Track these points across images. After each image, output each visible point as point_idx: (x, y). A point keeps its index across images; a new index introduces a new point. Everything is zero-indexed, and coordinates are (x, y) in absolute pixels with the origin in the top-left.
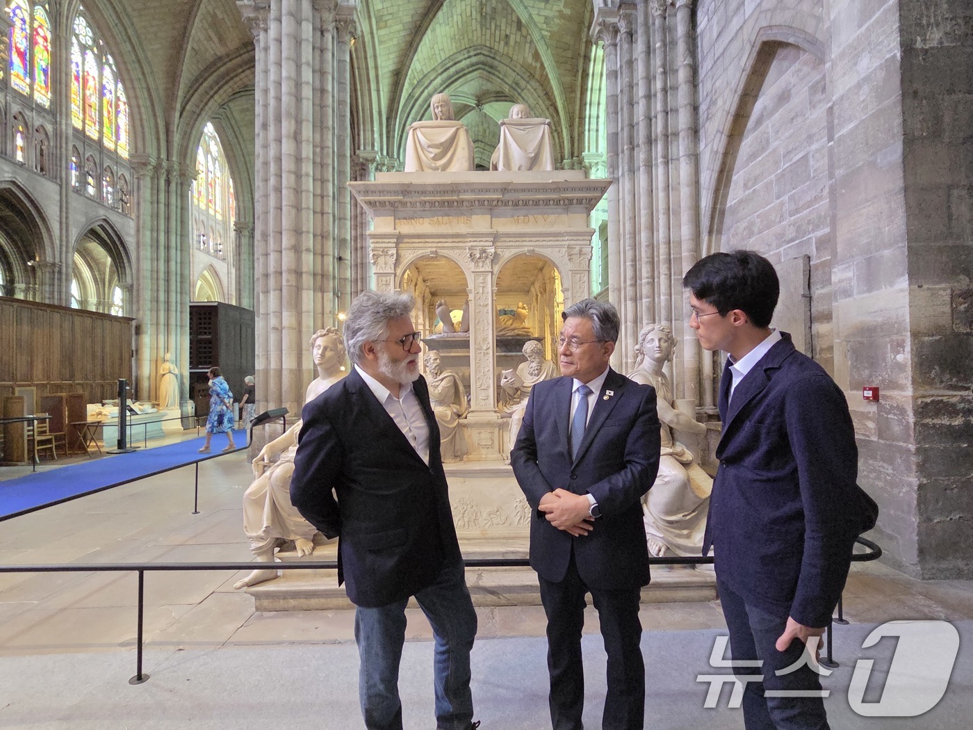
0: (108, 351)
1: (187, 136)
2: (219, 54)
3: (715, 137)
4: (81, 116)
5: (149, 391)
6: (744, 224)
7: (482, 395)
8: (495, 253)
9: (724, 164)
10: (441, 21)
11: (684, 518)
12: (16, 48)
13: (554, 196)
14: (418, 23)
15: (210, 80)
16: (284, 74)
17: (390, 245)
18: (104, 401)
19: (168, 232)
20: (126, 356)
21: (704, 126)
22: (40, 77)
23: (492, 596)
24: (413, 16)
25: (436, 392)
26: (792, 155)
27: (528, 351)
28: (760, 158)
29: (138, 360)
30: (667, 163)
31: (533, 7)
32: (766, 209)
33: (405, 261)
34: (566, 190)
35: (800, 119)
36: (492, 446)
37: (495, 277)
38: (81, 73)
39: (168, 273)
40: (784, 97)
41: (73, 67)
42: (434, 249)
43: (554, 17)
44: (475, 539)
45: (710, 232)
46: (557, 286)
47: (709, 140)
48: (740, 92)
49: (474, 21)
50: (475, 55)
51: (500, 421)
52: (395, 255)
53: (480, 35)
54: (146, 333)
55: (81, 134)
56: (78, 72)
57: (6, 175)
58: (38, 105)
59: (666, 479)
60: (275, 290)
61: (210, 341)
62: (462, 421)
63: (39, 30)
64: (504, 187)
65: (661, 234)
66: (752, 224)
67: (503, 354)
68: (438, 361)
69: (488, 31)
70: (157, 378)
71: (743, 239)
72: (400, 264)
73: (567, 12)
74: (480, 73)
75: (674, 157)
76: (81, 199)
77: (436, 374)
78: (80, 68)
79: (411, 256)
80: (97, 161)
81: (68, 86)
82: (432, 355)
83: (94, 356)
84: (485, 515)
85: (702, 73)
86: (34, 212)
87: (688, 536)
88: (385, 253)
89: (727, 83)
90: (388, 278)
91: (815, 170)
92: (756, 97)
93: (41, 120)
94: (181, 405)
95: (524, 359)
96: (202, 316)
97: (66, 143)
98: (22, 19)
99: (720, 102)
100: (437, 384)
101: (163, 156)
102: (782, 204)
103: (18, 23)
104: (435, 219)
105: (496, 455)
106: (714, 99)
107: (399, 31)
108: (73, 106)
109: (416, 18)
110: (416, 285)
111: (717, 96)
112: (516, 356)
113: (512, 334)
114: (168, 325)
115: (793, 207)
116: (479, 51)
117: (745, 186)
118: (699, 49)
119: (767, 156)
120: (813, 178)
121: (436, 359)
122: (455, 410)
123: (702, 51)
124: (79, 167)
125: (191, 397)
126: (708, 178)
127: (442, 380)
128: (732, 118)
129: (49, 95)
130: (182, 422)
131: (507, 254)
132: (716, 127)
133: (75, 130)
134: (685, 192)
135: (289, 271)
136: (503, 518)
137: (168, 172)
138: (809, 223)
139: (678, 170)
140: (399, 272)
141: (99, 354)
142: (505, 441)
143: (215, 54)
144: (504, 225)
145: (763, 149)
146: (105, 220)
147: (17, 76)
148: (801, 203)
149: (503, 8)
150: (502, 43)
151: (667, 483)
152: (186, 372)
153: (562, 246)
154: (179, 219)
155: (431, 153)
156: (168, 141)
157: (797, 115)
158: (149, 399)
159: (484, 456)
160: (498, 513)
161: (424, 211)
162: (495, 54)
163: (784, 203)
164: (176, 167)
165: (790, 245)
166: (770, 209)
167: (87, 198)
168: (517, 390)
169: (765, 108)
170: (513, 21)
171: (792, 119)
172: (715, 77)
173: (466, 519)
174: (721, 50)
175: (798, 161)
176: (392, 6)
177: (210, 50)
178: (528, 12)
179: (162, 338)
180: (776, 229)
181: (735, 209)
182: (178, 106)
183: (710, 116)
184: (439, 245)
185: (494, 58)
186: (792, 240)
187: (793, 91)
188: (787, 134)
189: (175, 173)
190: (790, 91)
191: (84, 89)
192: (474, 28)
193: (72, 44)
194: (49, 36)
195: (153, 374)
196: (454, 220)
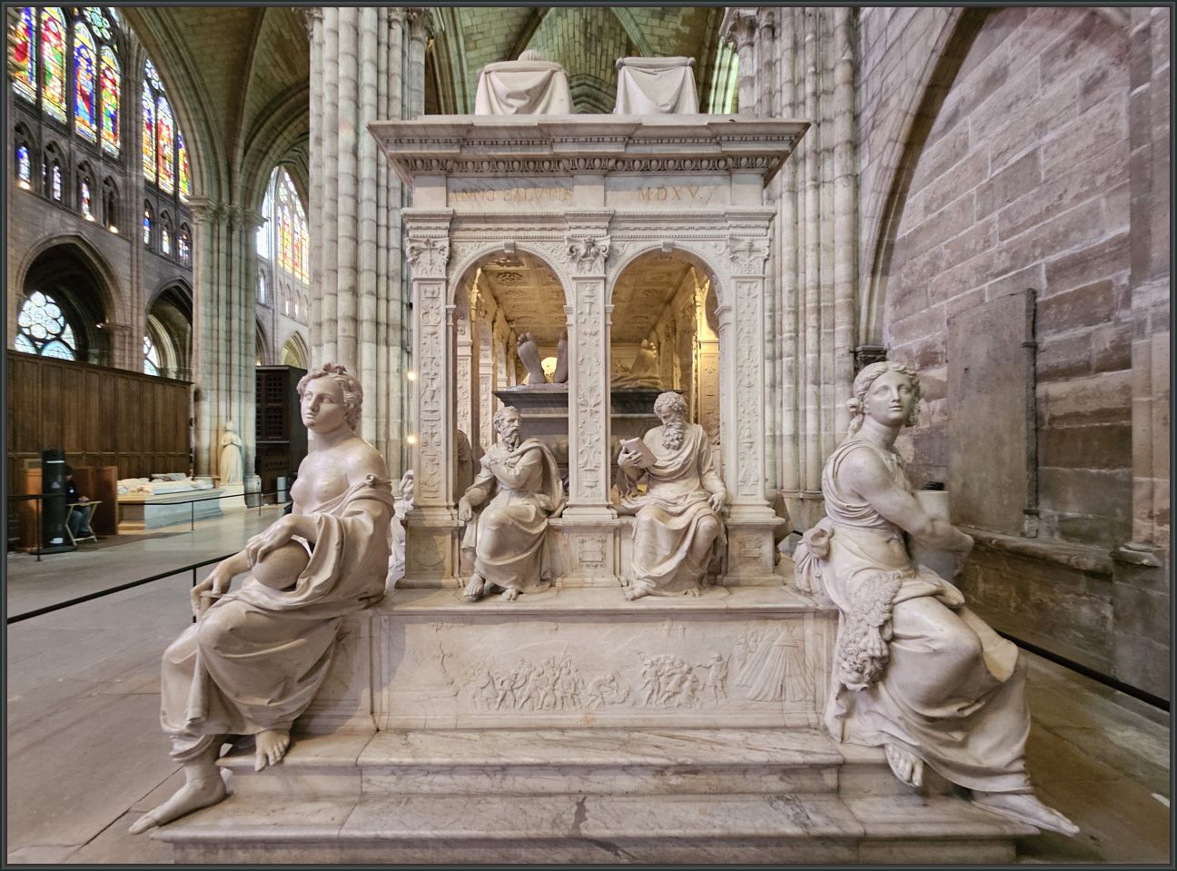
0: (160, 419)
1: (251, 177)
2: (288, 83)
3: (884, 148)
4: (154, 168)
5: (209, 465)
6: (925, 258)
7: (588, 479)
8: (611, 247)
9: (896, 183)
10: (540, 43)
11: (960, 715)
12: (81, 90)
13: (712, 150)
14: (513, 44)
15: (278, 113)
16: (342, 72)
17: (439, 233)
18: (154, 475)
19: (229, 286)
20: (182, 424)
21: (867, 137)
22: (107, 123)
23: (603, 851)
24: (506, 36)
25: (512, 473)
26: (1007, 156)
27: (664, 408)
28: (952, 169)
29: (197, 429)
30: (817, 187)
31: (646, 25)
32: (960, 235)
33: (464, 260)
34: (731, 139)
35: (1023, 104)
36: (602, 563)
37: (610, 288)
38: (154, 121)
39: (229, 331)
40: (995, 79)
41: (145, 114)
42: (512, 241)
43: (671, 37)
44: (574, 729)
45: (874, 273)
46: (698, 317)
47: (875, 154)
48: (926, 81)
49: (577, 44)
50: (578, 86)
51: (617, 522)
52: (447, 250)
53: (583, 62)
54: (205, 399)
55: (153, 188)
56: (149, 120)
57: (70, 229)
58: (105, 154)
59: (936, 646)
60: (329, 342)
61: (280, 410)
62: (554, 521)
63: (107, 73)
64: (628, 131)
65: (809, 276)
66: (937, 257)
67: (619, 415)
68: (516, 423)
69: (593, 57)
70: (218, 450)
71: (922, 278)
72: (455, 264)
73: (686, 30)
74: (585, 107)
75: (826, 180)
76: (155, 258)
77: (513, 444)
78: (153, 116)
79: (473, 253)
80: (172, 217)
81: (138, 136)
82: (507, 413)
83: (142, 425)
84: (590, 686)
85: (866, 71)
86: (102, 271)
87: (963, 745)
88: (431, 245)
89: (907, 74)
90: (436, 288)
91: (1049, 171)
92: (947, 89)
93: (109, 171)
94: (245, 480)
95: (656, 422)
96: (272, 382)
97: (137, 197)
98: (87, 60)
99: (893, 102)
100: (514, 460)
101: (225, 199)
102: (989, 225)
103: (84, 64)
104: (513, 192)
105: (610, 579)
106: (884, 99)
107: (491, 54)
108: (145, 156)
109: (511, 38)
110: (494, 322)
111: (890, 93)
112: (640, 419)
113: (633, 385)
114: (230, 391)
115: (1007, 225)
116: (582, 81)
117: (927, 209)
118: (862, 41)
119: (965, 164)
120: (1046, 181)
121: (513, 421)
122: (543, 504)
123: (867, 42)
124: (152, 223)
125: (257, 473)
126: (871, 203)
127: (522, 454)
128: (912, 119)
129: (118, 144)
130: (246, 499)
131: (630, 251)
132: (887, 135)
133: (147, 182)
134: (842, 222)
135: (346, 318)
136: (623, 692)
137: (231, 218)
138: (1034, 245)
139: (832, 195)
140: (455, 277)
141: (149, 421)
142: (623, 555)
143: (283, 83)
144: (628, 199)
145: (958, 156)
146: (181, 281)
147: (83, 122)
148: (1021, 220)
149: (611, 28)
150: (609, 71)
151: (936, 653)
152: (251, 442)
153: (719, 238)
154: (243, 270)
155: (511, 106)
156: (230, 183)
157: (1018, 100)
158: (209, 473)
159: (589, 580)
160: (614, 684)
161: (495, 177)
162: (601, 84)
163: (991, 224)
164: (239, 211)
165: (1000, 278)
166: (965, 235)
167: (162, 257)
168: (643, 471)
169: (963, 99)
170: (621, 43)
171: (1009, 107)
172: (887, 71)
173: (558, 694)
174: (897, 33)
175: (1018, 162)
176: (483, 23)
177: (277, 78)
178: (640, 30)
179: (223, 405)
180: (978, 260)
181: (910, 242)
182: (241, 142)
183: (877, 123)
184: (521, 234)
185: (599, 89)
186: (1005, 271)
187: (1011, 68)
188: (999, 129)
189: (239, 219)
190: (1006, 68)
191: (157, 139)
192: (577, 53)
193: (143, 88)
194: (118, 79)
195: (214, 445)
196: (545, 194)
